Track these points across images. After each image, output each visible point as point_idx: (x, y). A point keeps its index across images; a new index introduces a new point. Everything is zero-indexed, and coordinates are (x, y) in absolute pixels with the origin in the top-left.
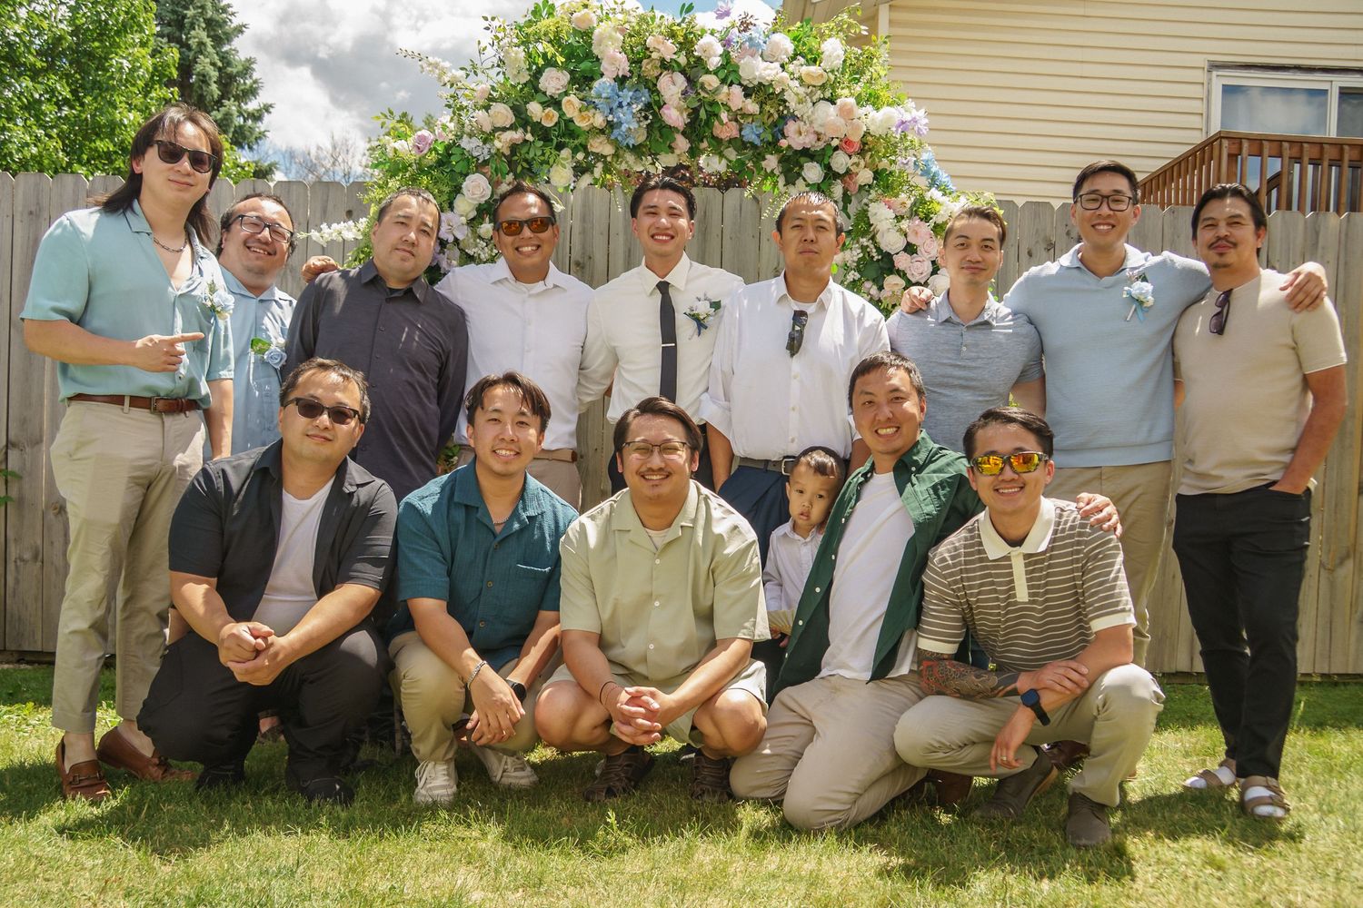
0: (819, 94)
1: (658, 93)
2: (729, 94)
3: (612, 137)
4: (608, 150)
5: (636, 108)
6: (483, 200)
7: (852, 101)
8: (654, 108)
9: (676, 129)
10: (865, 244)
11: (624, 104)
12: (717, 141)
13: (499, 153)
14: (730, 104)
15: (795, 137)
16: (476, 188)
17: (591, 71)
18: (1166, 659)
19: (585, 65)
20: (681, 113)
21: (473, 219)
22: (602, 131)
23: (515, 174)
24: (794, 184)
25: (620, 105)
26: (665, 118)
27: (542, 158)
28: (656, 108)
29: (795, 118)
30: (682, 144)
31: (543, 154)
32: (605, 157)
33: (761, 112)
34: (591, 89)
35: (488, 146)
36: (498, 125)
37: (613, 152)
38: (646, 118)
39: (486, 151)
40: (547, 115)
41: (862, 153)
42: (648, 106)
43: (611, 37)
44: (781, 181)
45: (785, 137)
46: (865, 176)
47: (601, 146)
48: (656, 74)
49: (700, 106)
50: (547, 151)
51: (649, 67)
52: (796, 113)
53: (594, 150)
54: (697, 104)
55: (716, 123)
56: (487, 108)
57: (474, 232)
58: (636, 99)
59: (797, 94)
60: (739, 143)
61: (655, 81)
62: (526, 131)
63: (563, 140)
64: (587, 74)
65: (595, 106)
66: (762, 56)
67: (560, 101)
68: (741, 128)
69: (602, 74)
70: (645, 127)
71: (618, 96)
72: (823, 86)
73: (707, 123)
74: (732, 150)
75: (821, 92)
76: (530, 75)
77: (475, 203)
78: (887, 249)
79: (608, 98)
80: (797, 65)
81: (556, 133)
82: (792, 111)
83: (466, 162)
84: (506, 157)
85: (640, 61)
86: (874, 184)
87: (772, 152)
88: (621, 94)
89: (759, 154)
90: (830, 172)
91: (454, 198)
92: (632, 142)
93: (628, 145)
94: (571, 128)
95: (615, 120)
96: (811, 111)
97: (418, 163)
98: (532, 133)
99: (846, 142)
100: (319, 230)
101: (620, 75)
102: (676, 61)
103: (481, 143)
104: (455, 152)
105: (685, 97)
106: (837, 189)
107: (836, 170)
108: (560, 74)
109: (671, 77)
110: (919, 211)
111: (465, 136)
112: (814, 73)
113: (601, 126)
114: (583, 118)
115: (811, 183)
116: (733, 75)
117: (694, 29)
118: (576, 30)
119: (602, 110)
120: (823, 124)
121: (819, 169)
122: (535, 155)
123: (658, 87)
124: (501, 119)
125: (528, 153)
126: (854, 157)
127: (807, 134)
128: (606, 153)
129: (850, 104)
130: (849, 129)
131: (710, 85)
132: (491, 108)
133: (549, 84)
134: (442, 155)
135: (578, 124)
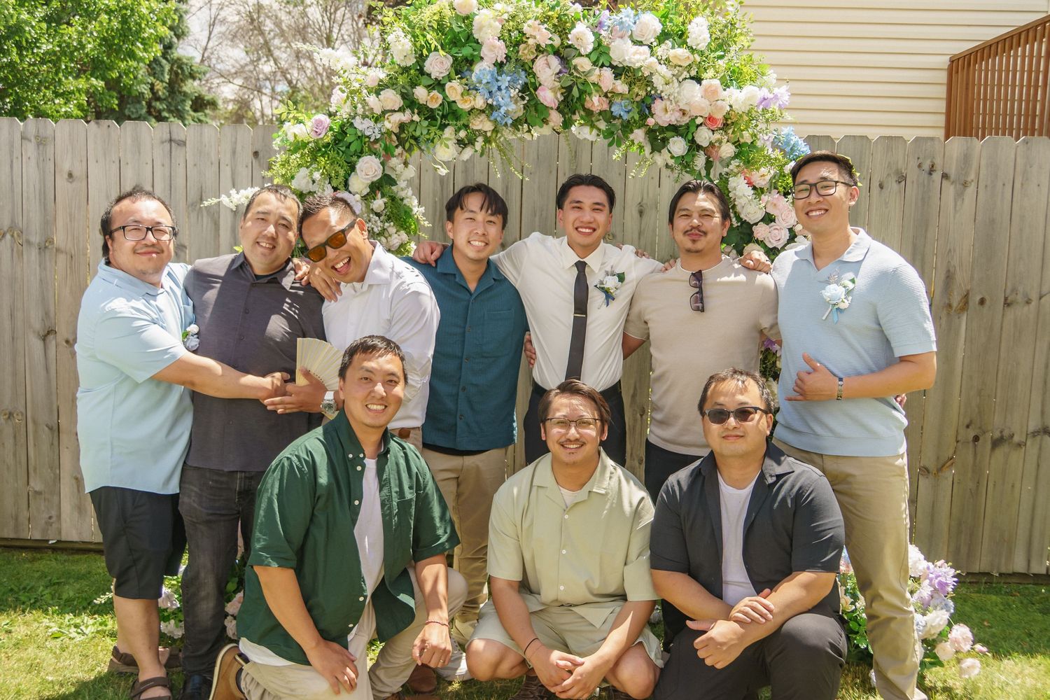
1: (534, 75)
2: (600, 76)
3: (492, 118)
4: (488, 126)
5: (513, 93)
6: (375, 179)
7: (717, 82)
8: (529, 90)
9: (552, 108)
11: (503, 87)
12: (589, 113)
13: (389, 133)
14: (601, 85)
15: (662, 115)
17: (472, 55)
19: (467, 51)
20: (556, 93)
21: (368, 195)
22: (483, 111)
23: (404, 148)
24: (659, 152)
25: (499, 89)
26: (540, 99)
28: (532, 89)
29: (661, 98)
30: (556, 119)
31: (428, 133)
32: (486, 132)
33: (629, 91)
34: (472, 71)
35: (379, 125)
36: (388, 108)
37: (491, 129)
38: (523, 98)
39: (377, 131)
40: (432, 98)
41: (724, 128)
42: (525, 88)
43: (490, 26)
44: (648, 149)
45: (652, 115)
46: (728, 150)
47: (482, 124)
48: (532, 57)
49: (573, 85)
50: (433, 129)
51: (526, 52)
52: (663, 94)
53: (475, 128)
54: (571, 83)
55: (588, 98)
56: (378, 93)
57: (368, 206)
58: (514, 81)
59: (663, 76)
60: (609, 115)
61: (530, 64)
62: (413, 113)
63: (447, 122)
64: (469, 59)
65: (477, 90)
66: (631, 37)
67: (444, 85)
68: (611, 103)
69: (482, 58)
70: (522, 106)
71: (497, 81)
72: (690, 65)
73: (579, 99)
74: (602, 121)
75: (688, 72)
76: (416, 58)
77: (369, 182)
78: (748, 220)
79: (488, 83)
80: (665, 50)
81: (441, 113)
82: (659, 92)
83: (359, 141)
84: (395, 134)
85: (517, 44)
86: (736, 156)
87: (639, 128)
88: (499, 78)
89: (627, 127)
90: (694, 146)
91: (349, 175)
92: (510, 122)
93: (506, 125)
94: (454, 108)
95: (495, 103)
96: (676, 91)
97: (316, 142)
98: (418, 114)
99: (709, 119)
100: (229, 196)
101: (499, 61)
102: (551, 45)
103: (372, 123)
104: (349, 131)
105: (559, 78)
106: (700, 161)
107: (700, 143)
108: (443, 59)
109: (546, 60)
110: (777, 184)
111: (358, 117)
112: (681, 56)
113: (481, 107)
114: (465, 101)
115: (676, 156)
116: (604, 57)
117: (568, 12)
118: (458, 15)
119: (482, 94)
120: (688, 104)
121: (684, 143)
122: (421, 134)
123: (534, 70)
124: (390, 103)
125: (415, 131)
126: (716, 133)
127: (672, 112)
128: (485, 129)
129: (714, 85)
130: (713, 108)
131: (582, 67)
132: (381, 93)
133: (434, 68)
134: (336, 133)
135: (461, 106)
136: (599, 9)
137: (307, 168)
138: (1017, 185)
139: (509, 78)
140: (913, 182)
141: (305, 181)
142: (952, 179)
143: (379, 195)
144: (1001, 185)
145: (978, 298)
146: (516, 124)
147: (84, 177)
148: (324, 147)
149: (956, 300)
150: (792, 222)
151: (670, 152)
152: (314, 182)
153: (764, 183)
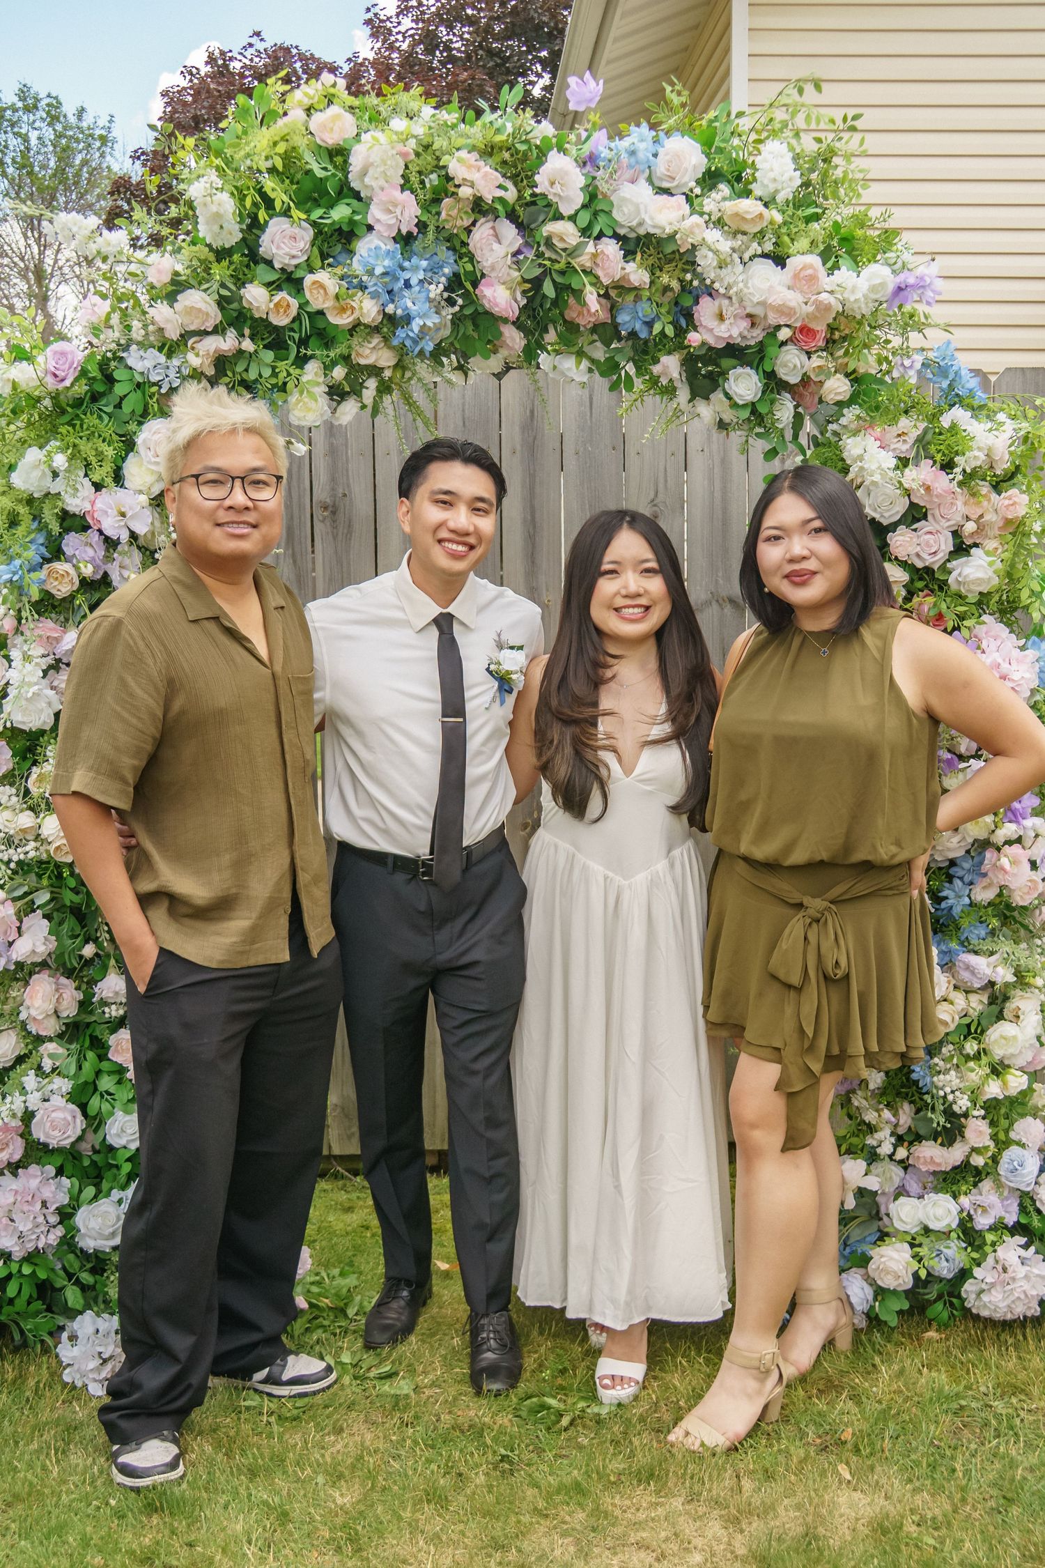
1: (472, 258)
3: (395, 342)
4: (387, 359)
5: (435, 290)
7: (815, 260)
8: (463, 285)
9: (505, 319)
11: (414, 282)
12: (572, 328)
14: (600, 273)
15: (714, 327)
17: (351, 222)
19: (340, 213)
20: (513, 291)
24: (707, 398)
25: (407, 285)
26: (485, 301)
28: (468, 286)
29: (711, 292)
30: (514, 339)
31: (275, 374)
32: (381, 369)
33: (652, 283)
34: (351, 253)
35: (176, 362)
36: (192, 328)
37: (392, 363)
38: (451, 302)
39: (173, 373)
40: (277, 305)
41: (829, 346)
42: (454, 283)
43: (384, 162)
44: (683, 394)
45: (696, 329)
46: (837, 387)
47: (372, 353)
48: (467, 223)
49: (544, 274)
50: (282, 366)
51: (454, 213)
52: (716, 286)
53: (363, 362)
54: (538, 271)
55: (572, 301)
56: (171, 298)
58: (434, 270)
59: (716, 252)
60: (610, 331)
61: (464, 237)
62: (243, 336)
63: (309, 353)
64: (345, 228)
65: (363, 287)
66: (650, 180)
67: (300, 281)
68: (613, 309)
69: (370, 228)
70: (450, 317)
71: (403, 269)
72: (761, 232)
73: (555, 303)
74: (598, 344)
75: (759, 244)
76: (242, 230)
78: (877, 516)
79: (385, 274)
80: (719, 200)
81: (296, 336)
82: (708, 282)
83: (139, 393)
85: (437, 201)
86: (853, 399)
87: (669, 353)
88: (406, 264)
89: (645, 352)
90: (774, 383)
91: (124, 460)
92: (430, 347)
93: (421, 353)
94: (321, 325)
95: (399, 312)
96: (740, 278)
97: (55, 397)
98: (252, 338)
99: (801, 332)
101: (404, 232)
102: (501, 200)
103: (162, 359)
104: (116, 375)
105: (517, 263)
106: (785, 410)
107: (785, 378)
108: (297, 230)
109: (493, 228)
110: (932, 449)
111: (134, 347)
112: (747, 212)
113: (373, 320)
114: (343, 310)
115: (741, 403)
116: (602, 219)
117: (529, 136)
118: (320, 147)
119: (375, 295)
120: (763, 304)
121: (755, 378)
122: (260, 376)
123: (471, 247)
124: (197, 317)
125: (246, 370)
126: (814, 357)
127: (732, 320)
128: (381, 364)
129: (811, 266)
130: (810, 309)
131: (562, 240)
132: (179, 297)
133: (278, 247)
134: (94, 379)
135: (334, 319)
136: (586, 130)
137: (41, 448)
139: (424, 264)
141: (36, 474)
146: (437, 354)
148: (72, 407)
150: (958, 518)
151: (728, 397)
152: (55, 474)
153: (905, 447)
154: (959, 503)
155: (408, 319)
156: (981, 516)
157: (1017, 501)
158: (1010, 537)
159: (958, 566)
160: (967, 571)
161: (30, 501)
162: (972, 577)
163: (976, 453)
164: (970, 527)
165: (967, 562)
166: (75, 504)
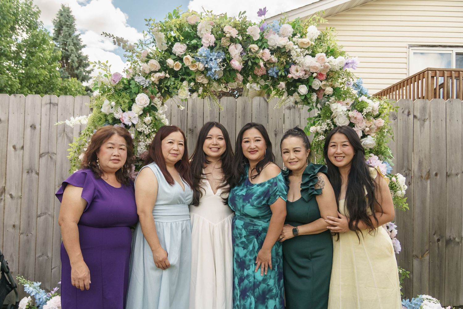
0: (307, 52)
1: (229, 54)
3: (207, 75)
4: (205, 81)
5: (219, 61)
6: (146, 106)
7: (323, 54)
8: (227, 61)
9: (237, 71)
10: (329, 122)
11: (213, 59)
12: (256, 76)
13: (154, 84)
14: (264, 58)
15: (295, 73)
16: (142, 100)
17: (197, 44)
18: (455, 300)
19: (194, 42)
20: (240, 63)
21: (142, 114)
22: (202, 72)
23: (161, 93)
24: (292, 95)
25: (211, 60)
26: (233, 65)
27: (174, 86)
28: (228, 61)
29: (295, 63)
30: (240, 77)
31: (174, 84)
32: (204, 85)
33: (278, 62)
34: (197, 52)
35: (148, 80)
36: (152, 70)
37: (207, 82)
38: (223, 65)
39: (147, 83)
40: (176, 65)
41: (327, 79)
42: (224, 60)
43: (206, 27)
44: (286, 94)
45: (290, 74)
46: (329, 90)
47: (201, 79)
48: (228, 45)
49: (248, 60)
50: (176, 82)
51: (225, 41)
52: (296, 61)
53: (199, 81)
54: (247, 59)
55: (256, 68)
56: (147, 62)
57: (142, 121)
58: (219, 56)
59: (296, 52)
60: (266, 76)
61: (227, 48)
62: (166, 73)
63: (184, 78)
64: (195, 46)
65: (199, 60)
66: (278, 34)
67: (182, 58)
68: (267, 69)
69: (202, 45)
70: (223, 70)
71: (210, 55)
72: (308, 48)
73: (251, 67)
74: (263, 80)
76: (168, 46)
77: (142, 107)
79: (205, 56)
80: (297, 38)
81: (181, 74)
82: (294, 60)
83: (137, 88)
84: (157, 85)
85: (220, 38)
86: (333, 94)
87: (283, 81)
89: (276, 82)
90: (311, 90)
91: (132, 105)
92: (217, 77)
93: (215, 79)
94: (188, 71)
95: (209, 67)
96: (303, 60)
97: (114, 88)
98: (169, 74)
99: (319, 75)
100: (70, 120)
101: (211, 45)
102: (238, 38)
103: (144, 79)
104: (132, 83)
105: (241, 56)
106: (314, 97)
107: (314, 88)
108: (182, 46)
109: (235, 46)
110: (356, 107)
111: (137, 75)
112: (305, 41)
113: (202, 70)
114: (193, 66)
115: (302, 94)
116: (265, 44)
117: (246, 23)
118: (189, 24)
119: (202, 62)
120: (309, 67)
121: (306, 88)
122: (171, 84)
123: (229, 51)
124: (154, 67)
125: (167, 83)
126: (323, 82)
127: (300, 71)
128: (204, 83)
129: (323, 56)
130: (322, 67)
131: (254, 49)
132: (149, 61)
133: (177, 50)
134: (126, 84)
135: (191, 69)
137: (109, 101)
138: (448, 121)
139: (216, 54)
140: (400, 120)
141: (107, 108)
142: (418, 118)
143: (148, 115)
144: (441, 121)
145: (434, 173)
146: (219, 81)
147: (7, 121)
148: (119, 90)
149: (424, 174)
150: (363, 127)
151: (299, 93)
152: (112, 108)
153: (349, 106)
154: (364, 123)
155: (211, 69)
156: (371, 126)
157: (381, 122)
158: (379, 132)
159: (364, 140)
160: (367, 141)
161: (106, 115)
162: (368, 143)
163: (370, 108)
164: (367, 129)
165: (367, 139)
166: (117, 116)
